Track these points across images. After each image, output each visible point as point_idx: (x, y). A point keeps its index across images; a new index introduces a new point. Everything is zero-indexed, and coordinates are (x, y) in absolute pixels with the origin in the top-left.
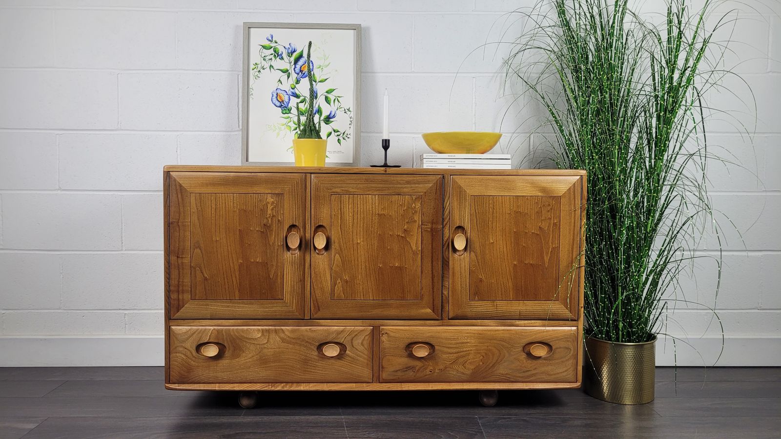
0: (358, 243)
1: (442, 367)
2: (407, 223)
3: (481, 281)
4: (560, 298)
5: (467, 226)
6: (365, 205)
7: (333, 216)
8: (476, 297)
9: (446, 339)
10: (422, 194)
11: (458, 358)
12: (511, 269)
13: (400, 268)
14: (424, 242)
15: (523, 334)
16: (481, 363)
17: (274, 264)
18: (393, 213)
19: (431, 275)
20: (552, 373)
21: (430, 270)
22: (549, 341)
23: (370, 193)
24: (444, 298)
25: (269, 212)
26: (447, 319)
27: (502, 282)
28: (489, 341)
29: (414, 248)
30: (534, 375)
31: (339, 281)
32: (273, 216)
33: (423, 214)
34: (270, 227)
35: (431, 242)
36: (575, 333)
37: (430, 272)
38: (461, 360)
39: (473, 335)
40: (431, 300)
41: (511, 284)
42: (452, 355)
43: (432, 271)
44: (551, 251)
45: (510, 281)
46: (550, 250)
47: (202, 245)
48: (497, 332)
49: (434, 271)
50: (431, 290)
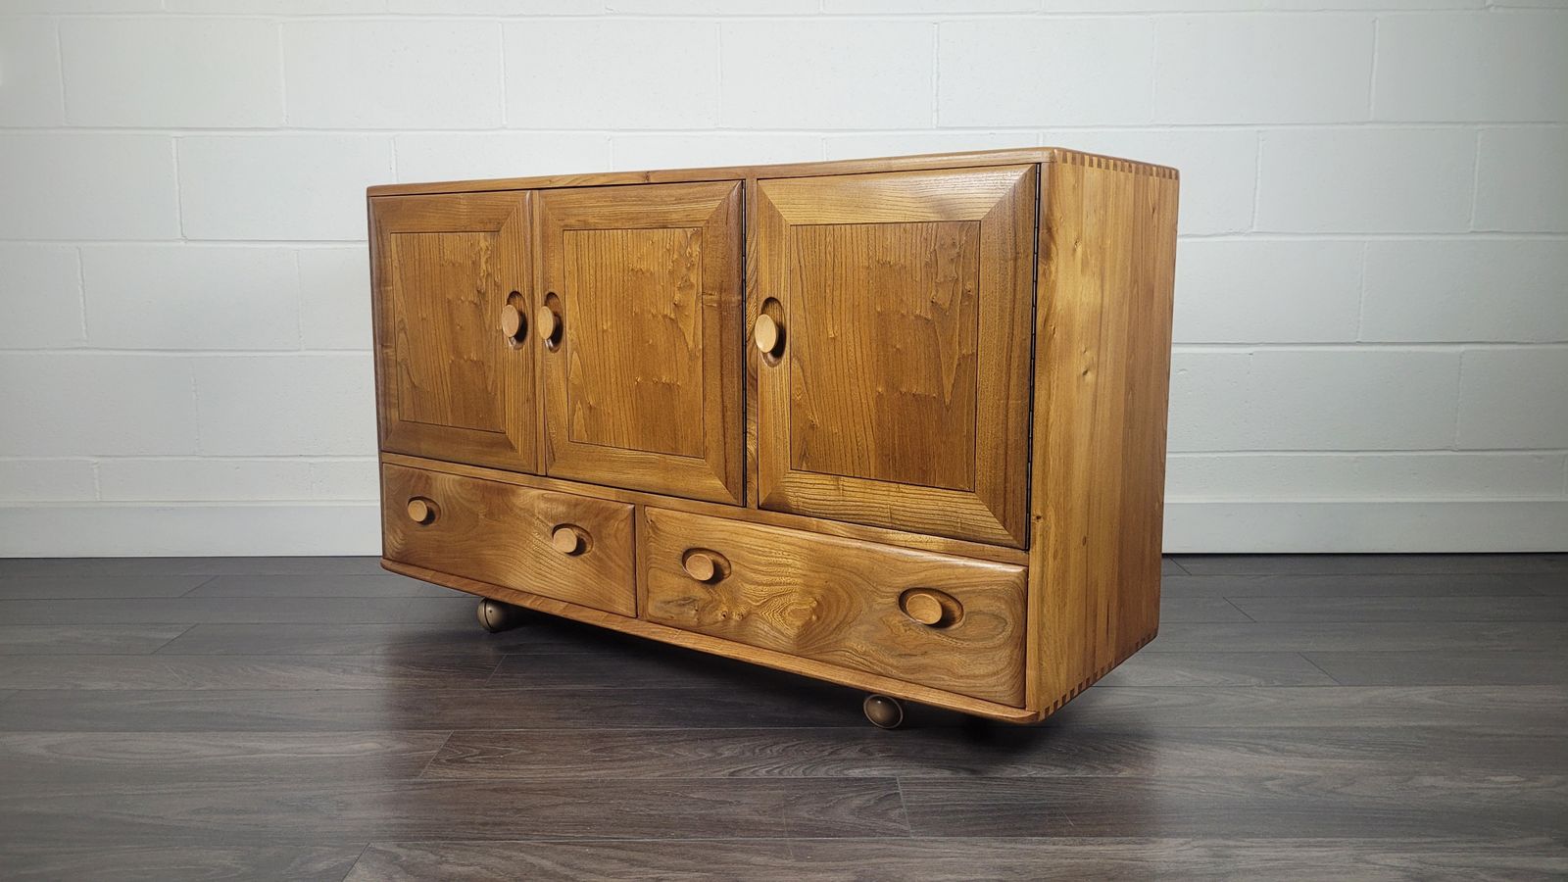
0: (603, 331)
1: (743, 610)
2: (680, 288)
3: (813, 427)
4: (978, 488)
5: (783, 296)
6: (612, 251)
7: (567, 274)
8: (804, 464)
9: (751, 551)
10: (702, 224)
11: (772, 597)
12: (872, 404)
13: (669, 387)
14: (707, 331)
15: (899, 563)
16: (814, 618)
17: (492, 364)
18: (656, 269)
19: (719, 407)
20: (962, 672)
21: (719, 394)
22: (954, 591)
23: (619, 225)
24: (749, 460)
25: (484, 267)
26: (755, 506)
27: (853, 434)
28: (830, 569)
29: (691, 344)
30: (923, 668)
31: (579, 405)
32: (488, 275)
33: (704, 270)
34: (484, 294)
35: (718, 333)
36: (1017, 581)
37: (719, 400)
38: (778, 602)
39: (798, 549)
40: (723, 460)
41: (870, 439)
42: (760, 588)
43: (722, 396)
44: (959, 365)
45: (869, 432)
46: (956, 362)
47: (407, 327)
48: (846, 551)
49: (725, 398)
50: (721, 438)
